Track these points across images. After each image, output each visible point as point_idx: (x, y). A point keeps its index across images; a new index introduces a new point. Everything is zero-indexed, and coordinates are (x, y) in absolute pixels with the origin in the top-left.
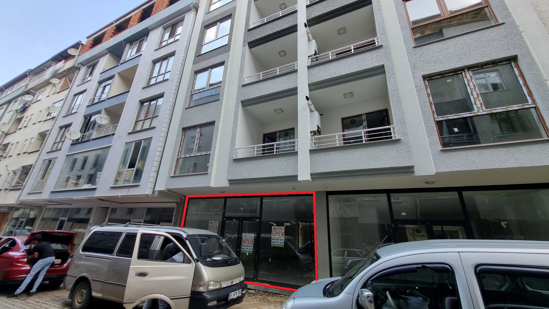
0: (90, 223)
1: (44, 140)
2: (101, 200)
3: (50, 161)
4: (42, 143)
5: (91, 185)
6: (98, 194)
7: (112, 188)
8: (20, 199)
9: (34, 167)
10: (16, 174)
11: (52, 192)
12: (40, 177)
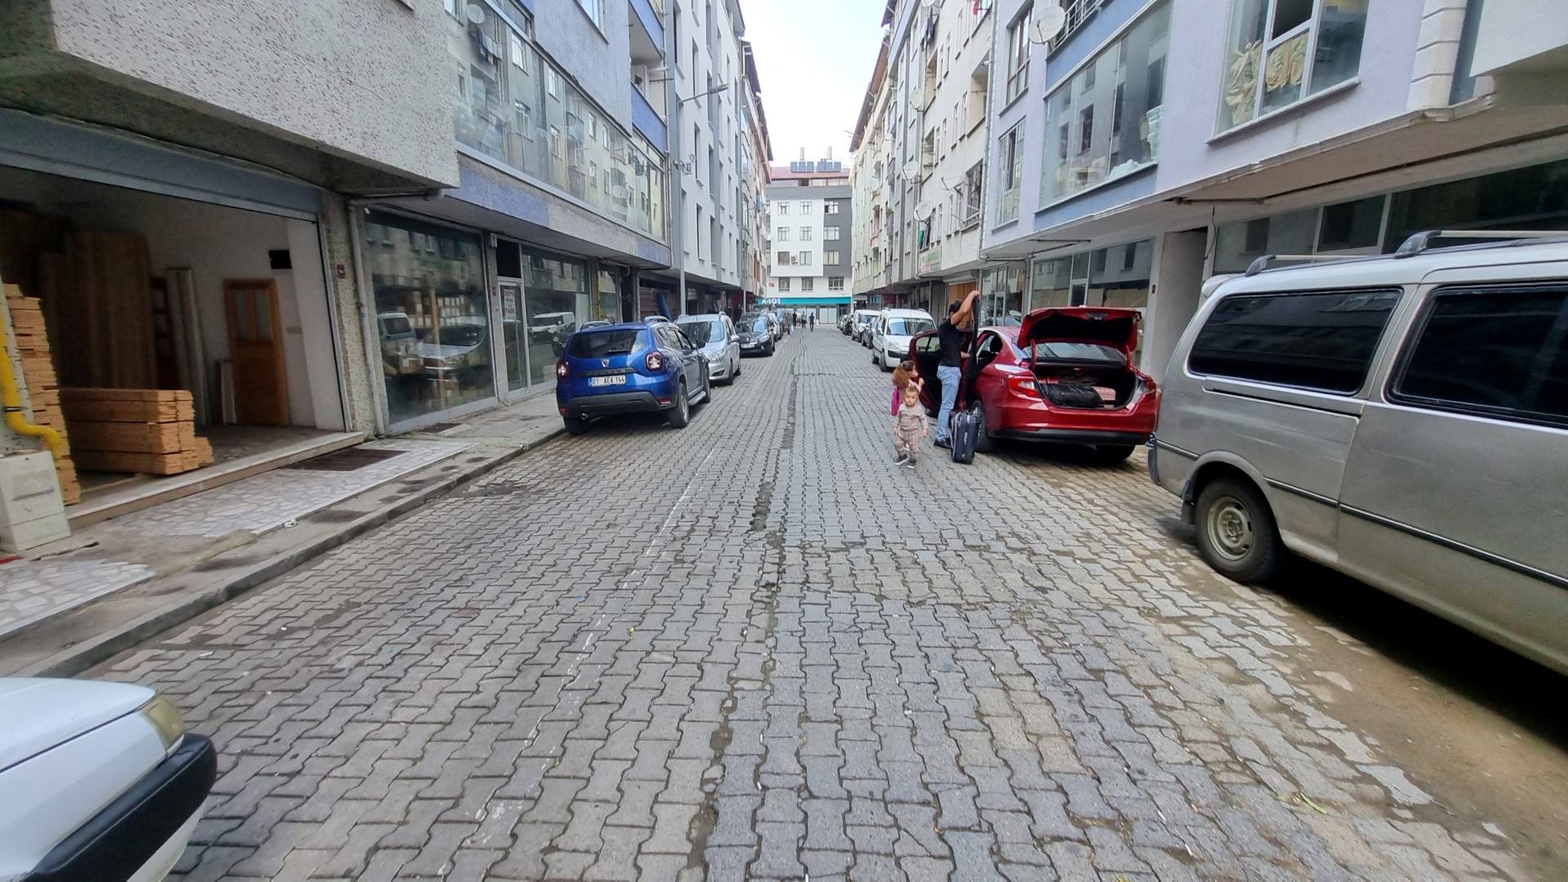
0: (1154, 286)
1: (986, 91)
2: (1180, 200)
3: (1013, 135)
4: (985, 97)
5: (1136, 163)
6: (1165, 183)
7: (1215, 144)
8: (983, 247)
9: (986, 165)
10: (961, 194)
11: (1038, 215)
12: (1004, 183)
